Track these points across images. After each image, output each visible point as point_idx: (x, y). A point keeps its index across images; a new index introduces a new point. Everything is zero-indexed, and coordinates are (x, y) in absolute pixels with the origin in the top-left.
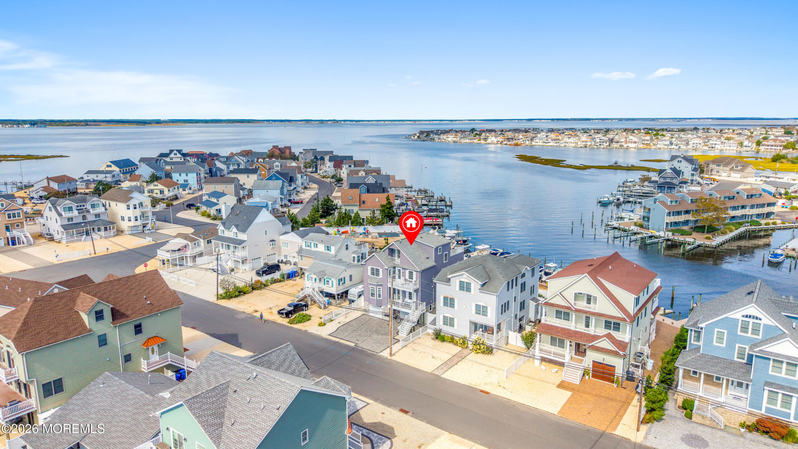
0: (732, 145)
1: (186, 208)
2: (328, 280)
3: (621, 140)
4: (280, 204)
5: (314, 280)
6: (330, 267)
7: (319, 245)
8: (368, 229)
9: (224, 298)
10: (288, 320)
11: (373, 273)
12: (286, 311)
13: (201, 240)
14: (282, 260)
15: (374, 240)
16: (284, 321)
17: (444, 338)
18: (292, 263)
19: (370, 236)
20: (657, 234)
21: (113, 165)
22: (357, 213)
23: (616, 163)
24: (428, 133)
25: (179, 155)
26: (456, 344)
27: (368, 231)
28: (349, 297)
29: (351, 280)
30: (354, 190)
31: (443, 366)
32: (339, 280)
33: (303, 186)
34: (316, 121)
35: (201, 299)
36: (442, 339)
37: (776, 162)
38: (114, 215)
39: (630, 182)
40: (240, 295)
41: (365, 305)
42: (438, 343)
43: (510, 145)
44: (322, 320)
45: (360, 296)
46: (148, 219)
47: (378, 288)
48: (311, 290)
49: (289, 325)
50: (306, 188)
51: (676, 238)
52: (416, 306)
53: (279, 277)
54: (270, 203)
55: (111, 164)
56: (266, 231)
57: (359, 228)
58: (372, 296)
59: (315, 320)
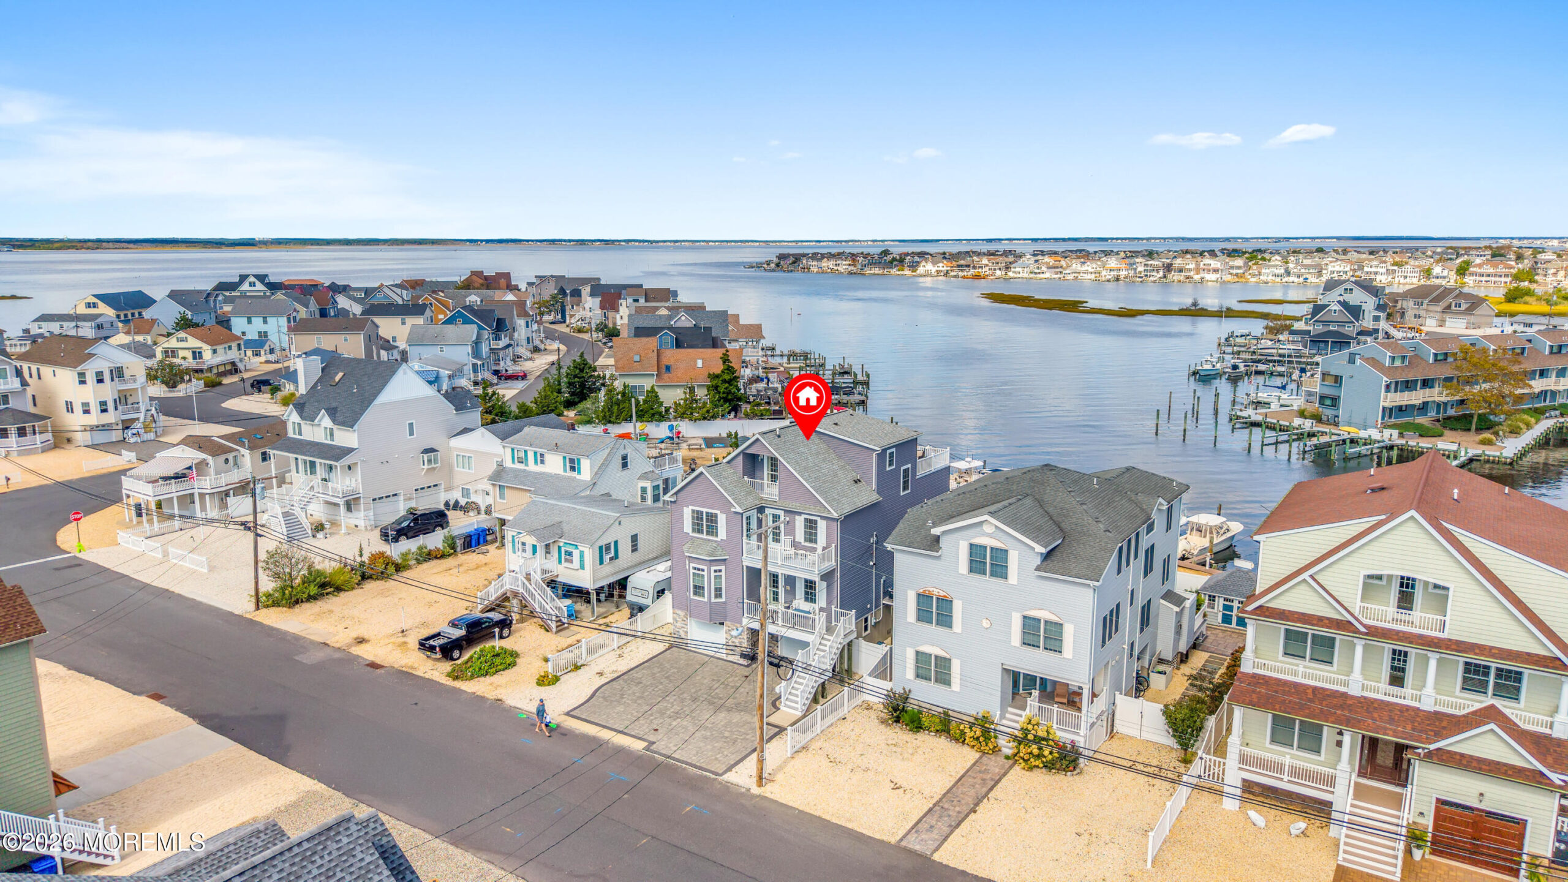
0: (1409, 274)
1: (249, 388)
2: (570, 549)
3: (1187, 267)
4: (472, 379)
5: (529, 549)
6: (573, 514)
7: (548, 457)
8: (680, 429)
9: (276, 604)
10: (447, 666)
11: (698, 528)
12: (446, 640)
13: (245, 452)
14: (457, 502)
15: (695, 454)
16: (436, 670)
17: (920, 720)
18: (483, 508)
19: (684, 446)
20: (1363, 434)
21: (100, 304)
22: (653, 390)
23: (1195, 304)
24: (797, 259)
25: (259, 286)
26: (960, 739)
27: (679, 433)
28: (630, 597)
29: (635, 549)
30: (644, 340)
31: (931, 820)
32: (601, 548)
33: (531, 346)
34: (570, 241)
35: (211, 606)
36: (912, 722)
37: (1514, 302)
38: (50, 397)
39: (1242, 336)
40: (322, 595)
41: (674, 619)
42: (900, 735)
43: (964, 277)
44: (550, 668)
45: (660, 593)
46: (139, 408)
47: (713, 568)
48: (521, 577)
49: (450, 682)
50: (536, 350)
51: (1412, 443)
52: (829, 620)
53: (440, 545)
54: (445, 373)
55: (95, 300)
56: (411, 425)
57: (658, 426)
58: (695, 594)
59: (529, 667)
